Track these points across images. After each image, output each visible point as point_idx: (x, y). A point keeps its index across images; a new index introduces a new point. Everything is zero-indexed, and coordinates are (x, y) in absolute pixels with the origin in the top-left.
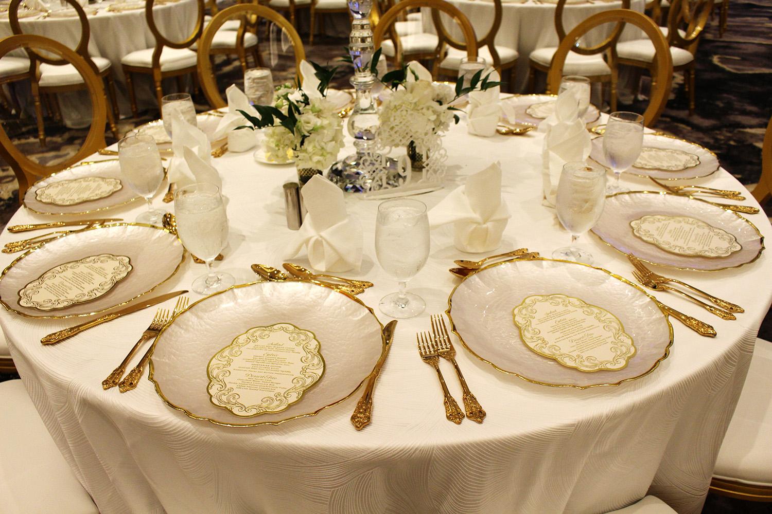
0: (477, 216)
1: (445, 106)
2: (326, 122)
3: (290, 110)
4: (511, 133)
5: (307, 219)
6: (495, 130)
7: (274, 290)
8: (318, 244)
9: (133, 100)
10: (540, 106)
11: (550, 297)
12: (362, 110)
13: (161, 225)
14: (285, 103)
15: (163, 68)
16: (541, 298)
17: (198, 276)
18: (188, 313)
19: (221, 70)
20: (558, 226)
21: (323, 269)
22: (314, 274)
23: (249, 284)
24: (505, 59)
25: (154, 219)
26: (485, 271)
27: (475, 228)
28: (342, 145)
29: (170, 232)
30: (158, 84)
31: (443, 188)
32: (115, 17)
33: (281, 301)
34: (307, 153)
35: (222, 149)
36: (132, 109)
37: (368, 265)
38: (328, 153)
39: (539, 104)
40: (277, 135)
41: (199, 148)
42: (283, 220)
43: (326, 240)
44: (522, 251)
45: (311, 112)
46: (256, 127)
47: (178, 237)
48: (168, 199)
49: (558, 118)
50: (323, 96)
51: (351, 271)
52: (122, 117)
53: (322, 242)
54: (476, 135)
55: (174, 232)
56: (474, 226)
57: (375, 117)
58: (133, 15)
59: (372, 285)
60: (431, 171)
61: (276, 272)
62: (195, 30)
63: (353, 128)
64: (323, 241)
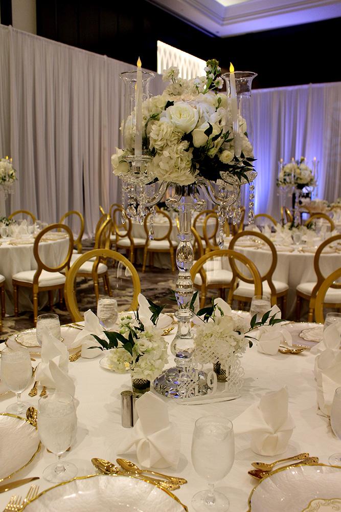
0: (269, 427)
1: (242, 336)
2: (156, 345)
3: (130, 336)
4: (290, 352)
5: (138, 423)
6: (278, 350)
7: (108, 483)
8: (145, 445)
9: (17, 304)
10: (309, 331)
11: (332, 501)
12: (182, 335)
13: (24, 416)
14: (127, 329)
15: (40, 285)
16: (323, 502)
17: (49, 464)
18: (37, 501)
19: (80, 286)
20: (330, 434)
21: (148, 466)
22: (140, 469)
23: (89, 476)
24: (279, 290)
25: (20, 410)
26: (277, 474)
27: (268, 437)
28: (167, 362)
29: (31, 424)
30: (35, 295)
31: (240, 397)
32: (13, 249)
33: (113, 494)
34: (140, 368)
35: (76, 355)
36: (15, 310)
37: (183, 463)
38: (156, 368)
39: (308, 329)
40: (119, 353)
41: (61, 357)
42: (119, 418)
43: (151, 443)
44: (304, 455)
45: (145, 337)
46: (105, 348)
47: (36, 429)
48: (33, 394)
49: (325, 345)
50: (154, 324)
51: (169, 468)
52: (7, 315)
53: (148, 443)
54: (263, 353)
55: (34, 424)
56: (267, 435)
57: (192, 341)
58: (25, 248)
59: (186, 482)
60: (231, 384)
61: (111, 466)
62: (65, 260)
63: (175, 349)
64: (150, 443)
